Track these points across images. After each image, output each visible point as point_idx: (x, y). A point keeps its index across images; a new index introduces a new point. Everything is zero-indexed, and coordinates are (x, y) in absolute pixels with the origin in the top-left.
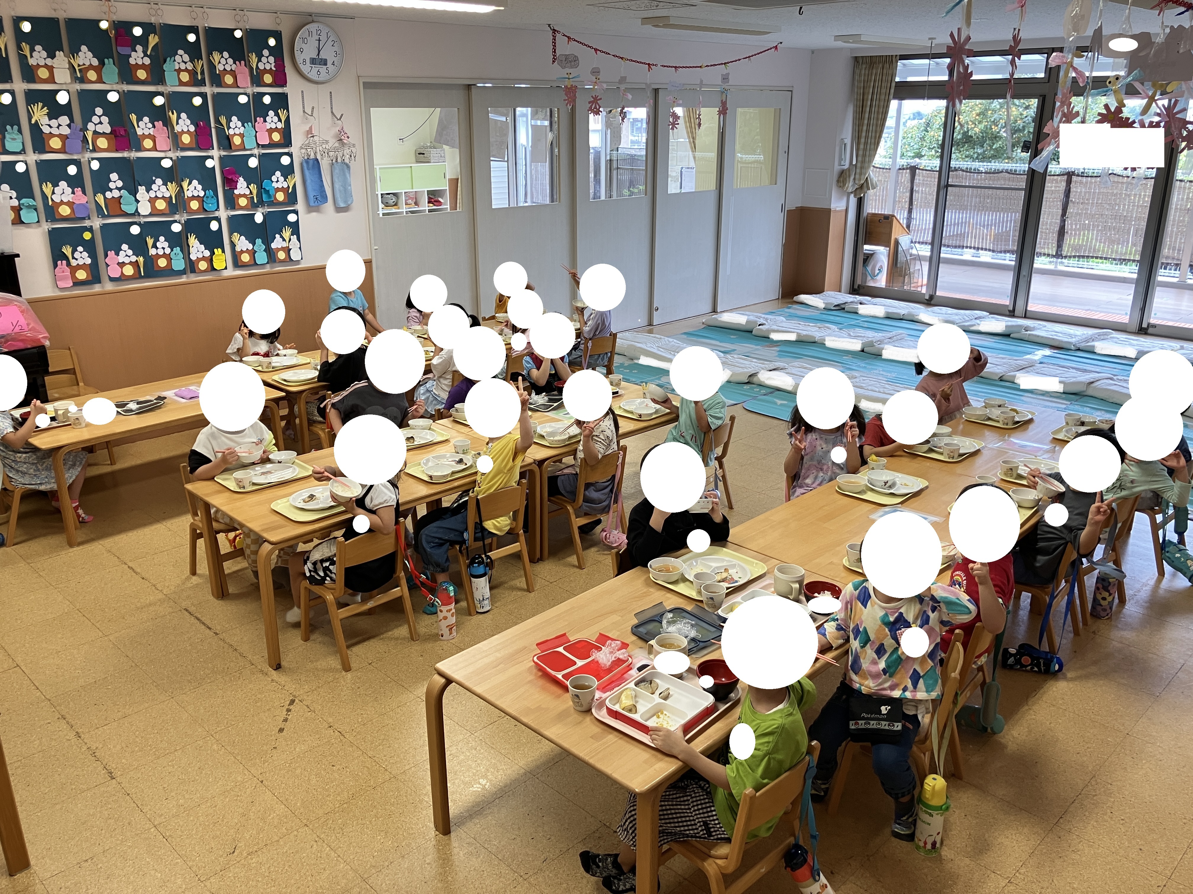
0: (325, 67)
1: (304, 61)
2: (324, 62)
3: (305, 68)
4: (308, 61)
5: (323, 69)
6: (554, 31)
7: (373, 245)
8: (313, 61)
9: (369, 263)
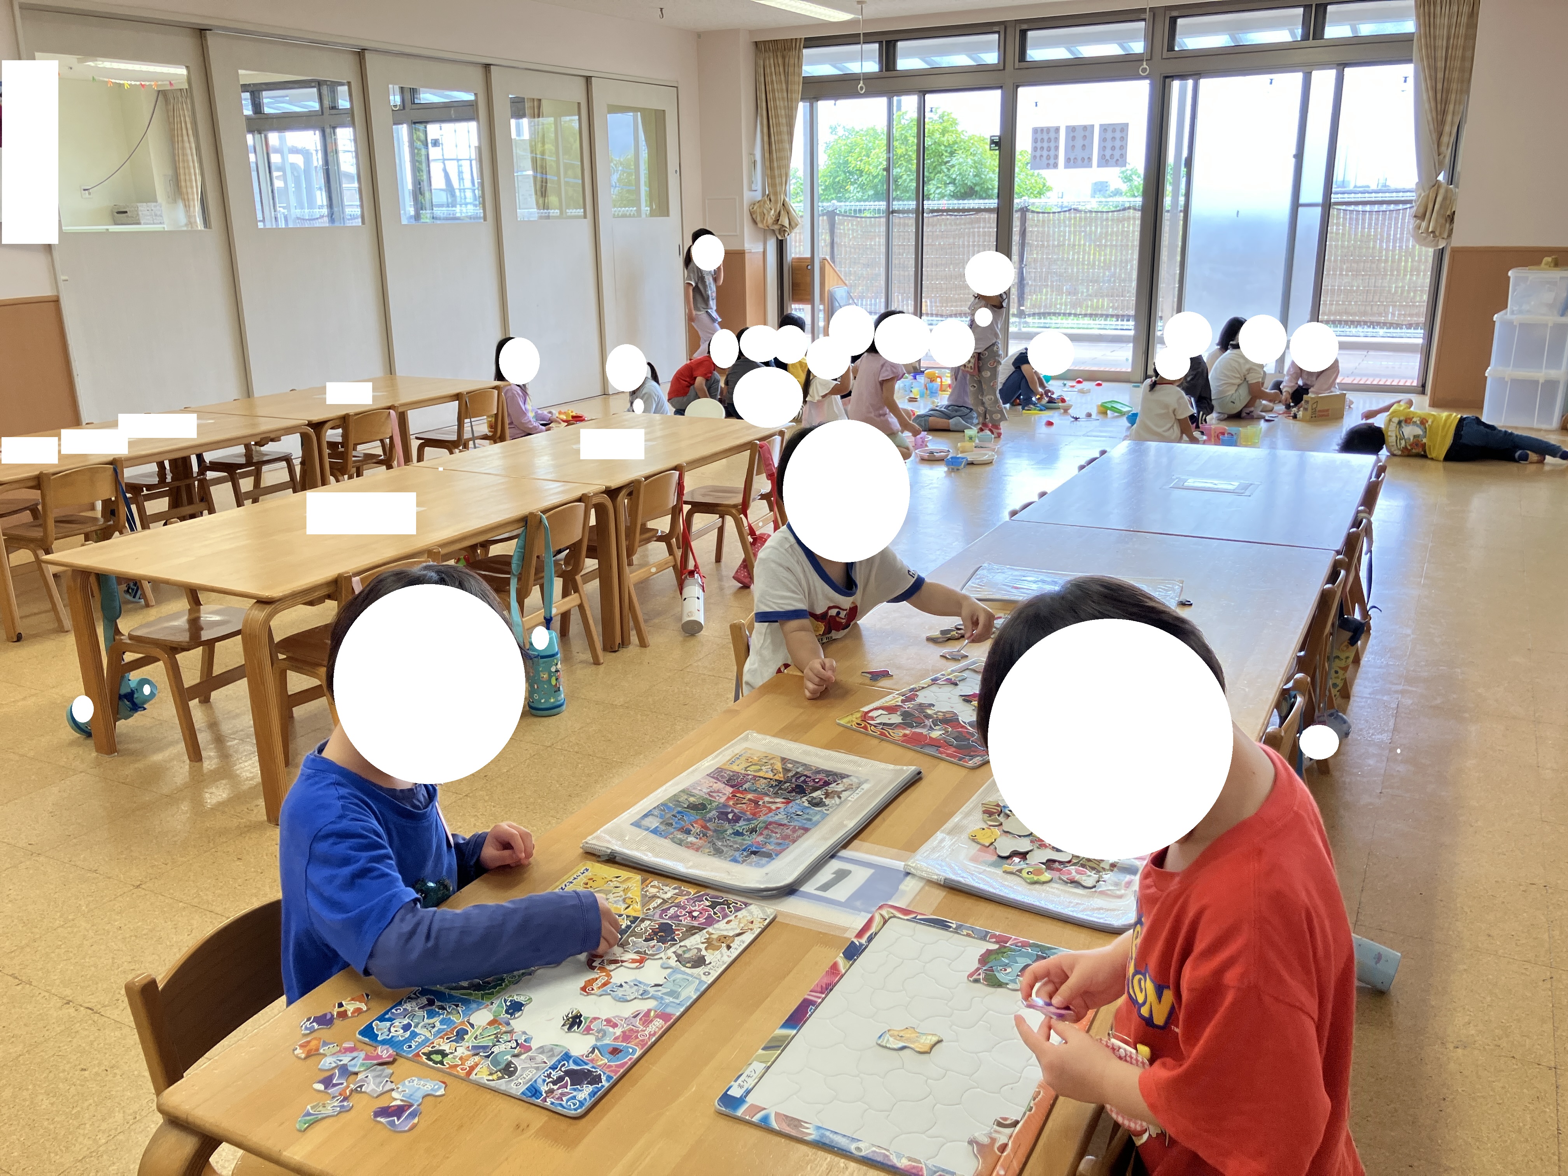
7: (59, 274)
9: (56, 302)
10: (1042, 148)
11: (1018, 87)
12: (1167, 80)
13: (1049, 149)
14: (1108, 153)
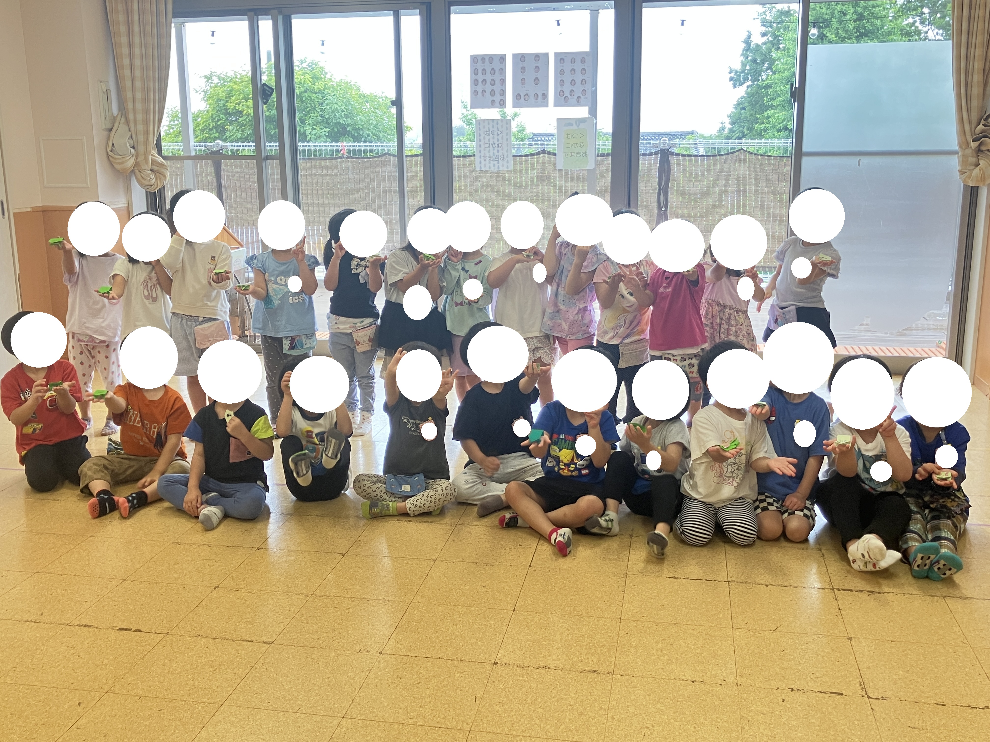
10: (484, 81)
13: (493, 83)
14: (567, 88)
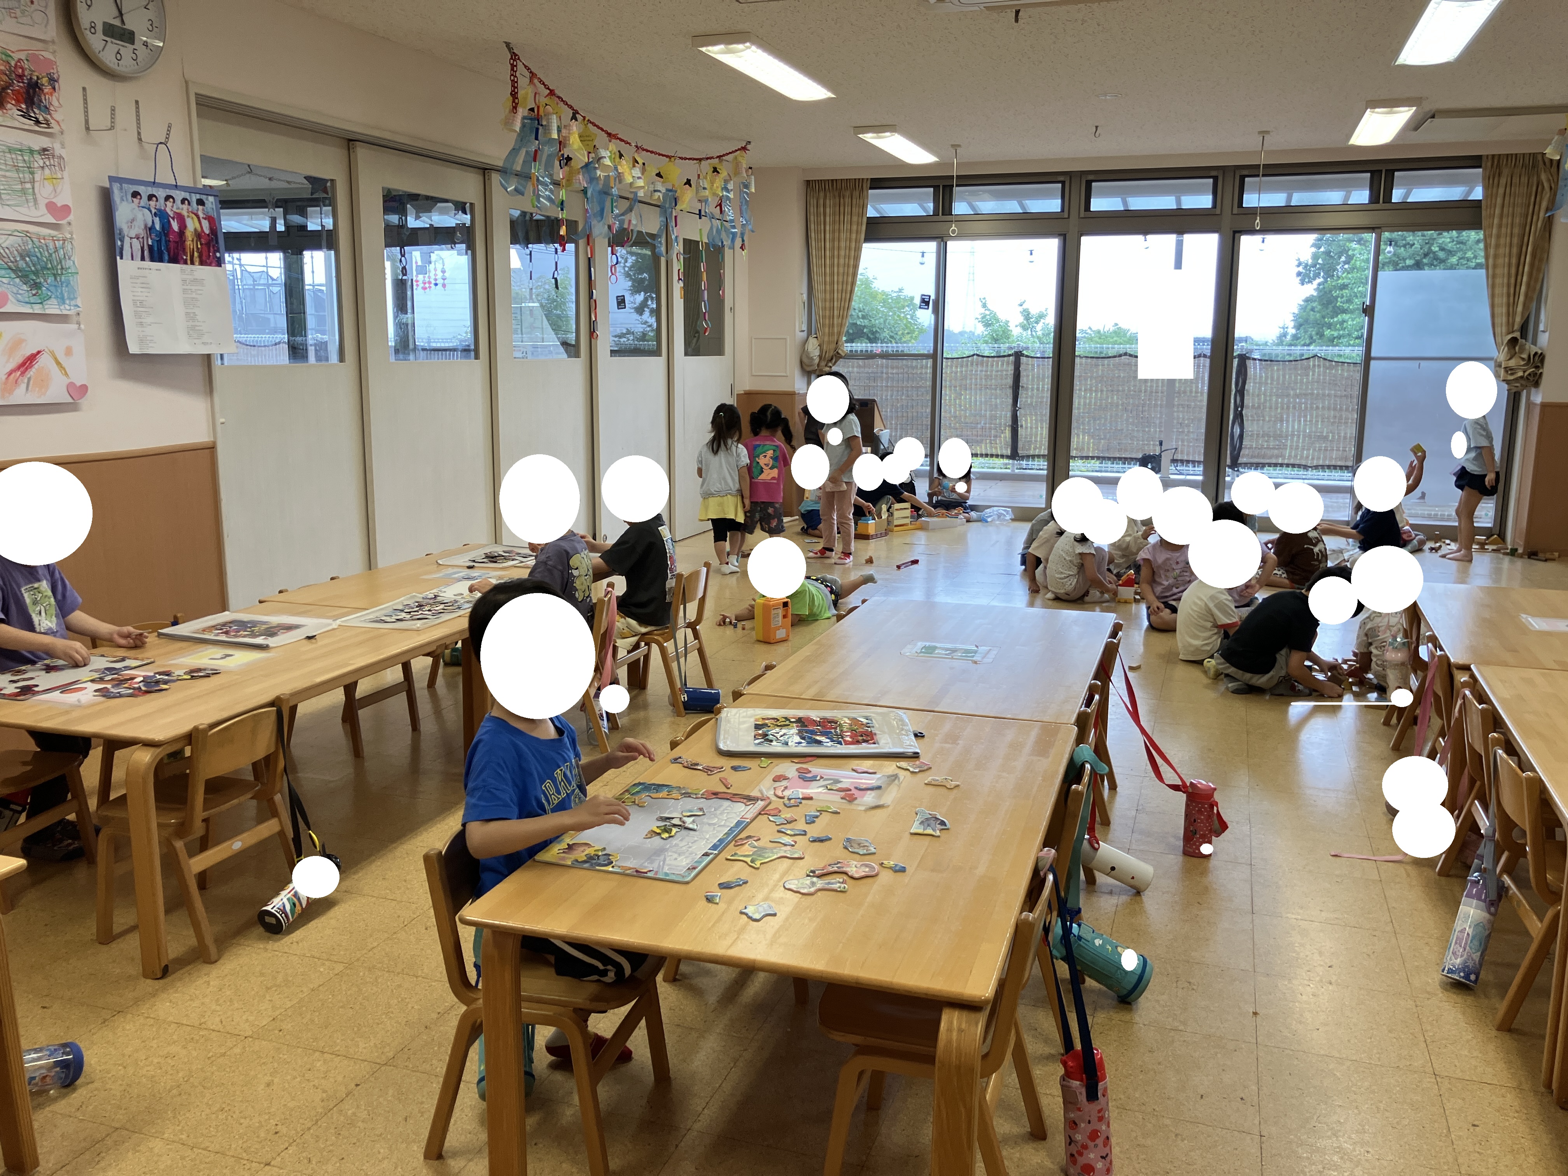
0: (131, 47)
1: (93, 27)
2: (129, 37)
3: (96, 41)
4: (100, 28)
5: (127, 50)
6: (514, 57)
7: (217, 415)
8: (110, 31)
9: (211, 449)
11: (1082, 235)
12: (1237, 235)
